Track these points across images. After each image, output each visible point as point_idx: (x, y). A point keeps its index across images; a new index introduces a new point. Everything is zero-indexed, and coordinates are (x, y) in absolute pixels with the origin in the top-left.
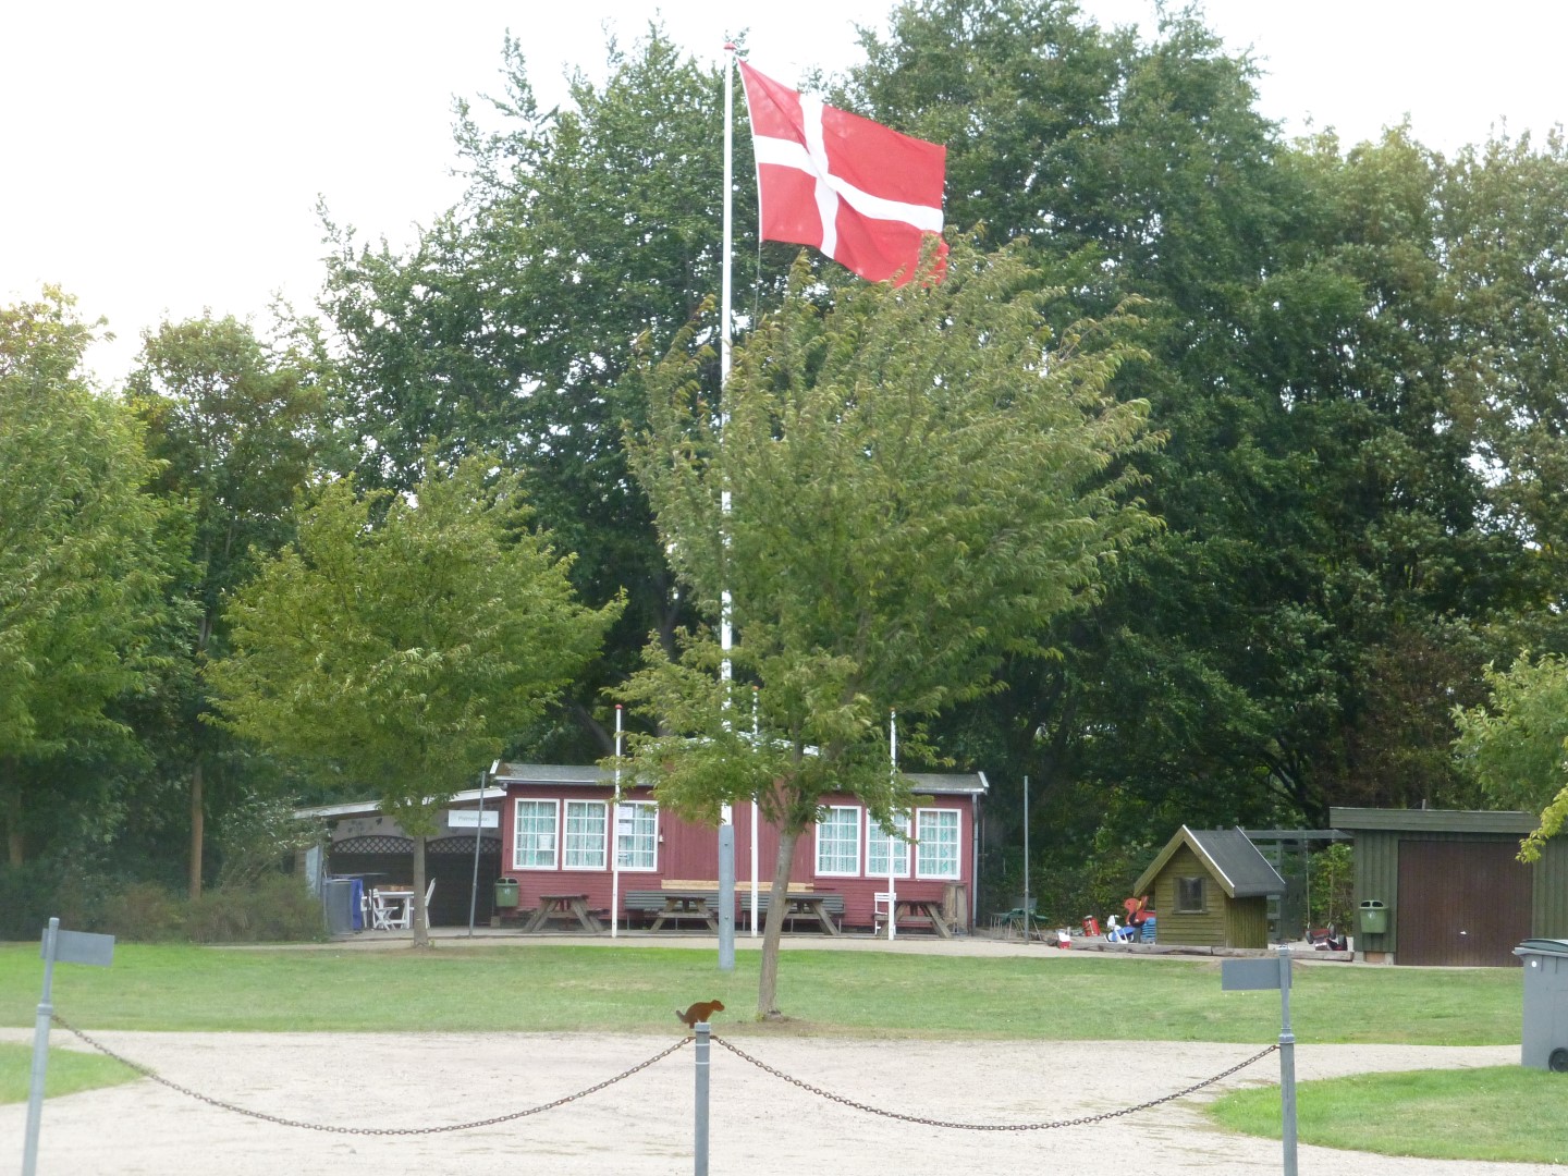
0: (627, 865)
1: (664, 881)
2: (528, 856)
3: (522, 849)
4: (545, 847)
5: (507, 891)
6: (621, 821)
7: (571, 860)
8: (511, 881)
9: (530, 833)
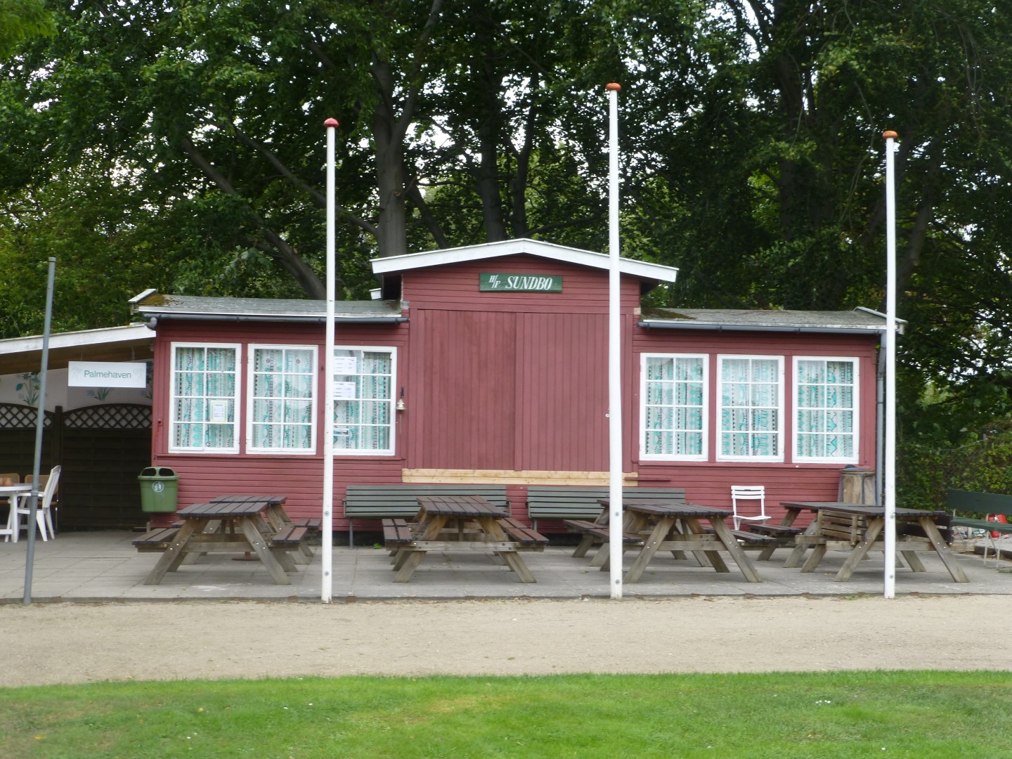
0: (348, 446)
1: (406, 471)
2: (193, 434)
3: (184, 422)
4: (219, 419)
5: (158, 488)
6: (336, 378)
7: (260, 440)
8: (163, 472)
9: (195, 396)
